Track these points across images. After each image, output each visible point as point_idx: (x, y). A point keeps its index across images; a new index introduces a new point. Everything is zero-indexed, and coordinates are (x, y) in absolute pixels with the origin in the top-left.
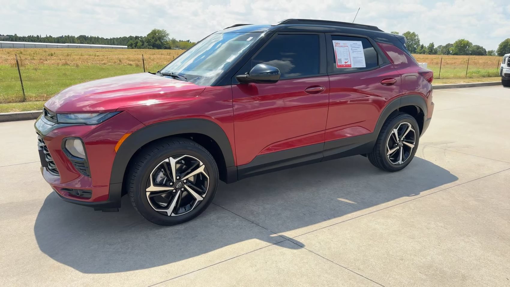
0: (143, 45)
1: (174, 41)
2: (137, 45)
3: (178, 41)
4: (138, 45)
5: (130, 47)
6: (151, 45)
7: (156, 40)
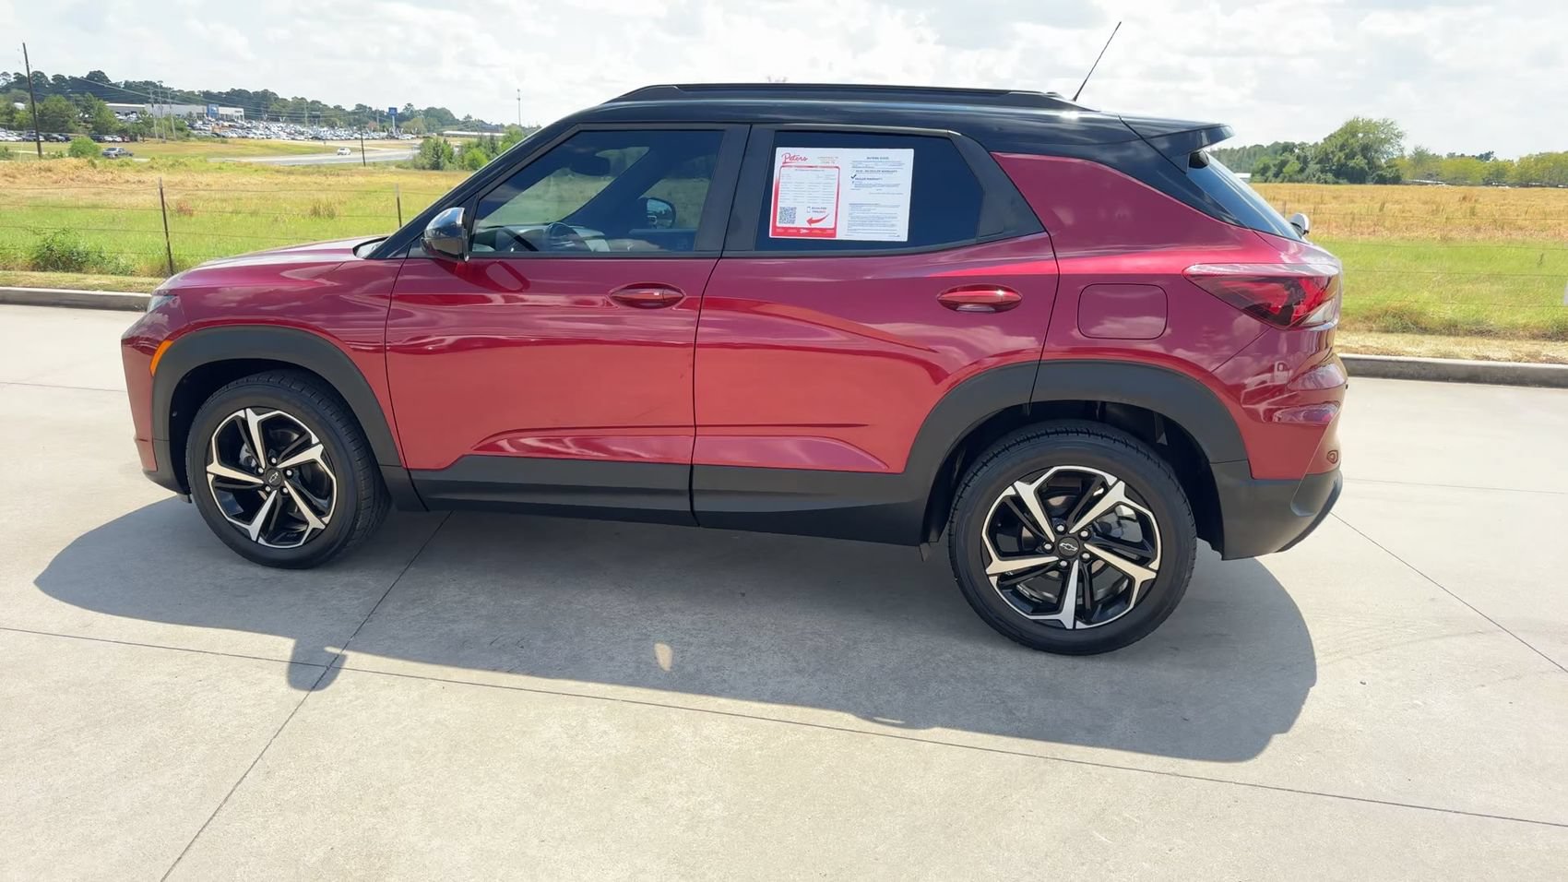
0: (1302, 170)
1: (1420, 157)
2: (1282, 172)
3: (1445, 156)
4: (1284, 170)
5: (1258, 177)
6: (1331, 170)
7: (1351, 156)
